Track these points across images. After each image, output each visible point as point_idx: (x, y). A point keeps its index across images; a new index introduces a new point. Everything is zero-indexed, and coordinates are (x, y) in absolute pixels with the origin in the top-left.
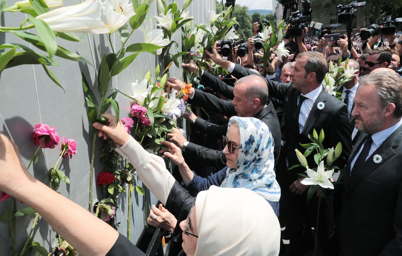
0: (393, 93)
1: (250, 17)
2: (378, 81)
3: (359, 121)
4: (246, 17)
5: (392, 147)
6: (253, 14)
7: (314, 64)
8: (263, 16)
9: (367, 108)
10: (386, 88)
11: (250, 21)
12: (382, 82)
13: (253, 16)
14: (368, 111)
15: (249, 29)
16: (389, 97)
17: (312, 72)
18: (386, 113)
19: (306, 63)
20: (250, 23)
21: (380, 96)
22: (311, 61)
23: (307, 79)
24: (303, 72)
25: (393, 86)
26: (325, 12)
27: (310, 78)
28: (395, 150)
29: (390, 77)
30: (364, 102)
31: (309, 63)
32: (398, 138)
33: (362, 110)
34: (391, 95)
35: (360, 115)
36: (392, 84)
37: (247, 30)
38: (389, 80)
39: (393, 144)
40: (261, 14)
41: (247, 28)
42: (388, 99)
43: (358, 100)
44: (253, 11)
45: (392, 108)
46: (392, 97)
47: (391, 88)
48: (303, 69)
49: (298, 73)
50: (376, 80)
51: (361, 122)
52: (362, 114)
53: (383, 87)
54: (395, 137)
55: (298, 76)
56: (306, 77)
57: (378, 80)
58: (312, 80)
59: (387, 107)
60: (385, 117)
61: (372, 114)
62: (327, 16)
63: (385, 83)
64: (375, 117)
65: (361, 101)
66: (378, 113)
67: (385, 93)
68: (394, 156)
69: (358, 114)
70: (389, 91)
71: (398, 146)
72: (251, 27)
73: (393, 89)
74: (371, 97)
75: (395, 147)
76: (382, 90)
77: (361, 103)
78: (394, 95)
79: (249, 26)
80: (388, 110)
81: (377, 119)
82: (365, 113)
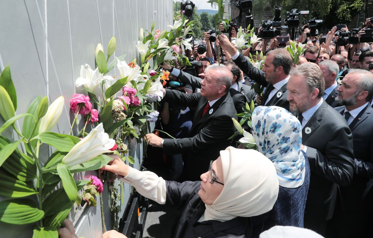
0: (316, 81)
1: (199, 16)
2: (305, 73)
3: (293, 104)
4: (195, 15)
5: (318, 120)
6: (201, 13)
7: (280, 59)
8: (211, 15)
9: (299, 94)
10: (312, 77)
11: (199, 20)
12: (308, 73)
13: (201, 15)
14: (300, 96)
15: (198, 27)
16: (314, 84)
17: (279, 66)
18: (312, 96)
19: (273, 59)
20: (199, 22)
21: (308, 84)
22: (277, 57)
23: (277, 72)
24: (272, 67)
25: (316, 75)
26: (265, 15)
27: (279, 71)
28: (320, 122)
29: (312, 68)
30: (297, 90)
31: (276, 59)
32: (322, 113)
33: (295, 96)
34: (316, 82)
35: (294, 99)
36: (315, 73)
37: (196, 28)
38: (313, 71)
39: (318, 118)
40: (209, 14)
41: (196, 26)
42: (314, 86)
43: (292, 88)
44: (201, 10)
45: (317, 92)
46: (316, 84)
47: (315, 77)
48: (272, 64)
49: (269, 69)
50: (304, 72)
51: (295, 105)
52: (296, 99)
53: (310, 77)
54: (319, 113)
55: (269, 71)
56: (275, 71)
57: (305, 71)
58: (280, 72)
59: (313, 92)
60: (312, 99)
61: (303, 98)
62: (267, 18)
63: (311, 74)
64: (305, 100)
65: (294, 89)
66: (308, 97)
67: (312, 81)
68: (320, 127)
69: (292, 99)
70: (314, 80)
71: (321, 120)
72: (199, 25)
73: (316, 78)
74: (301, 85)
75: (319, 121)
76: (309, 79)
77: (295, 90)
78: (317, 82)
79: (198, 24)
80: (314, 94)
81: (307, 102)
82: (298, 98)
